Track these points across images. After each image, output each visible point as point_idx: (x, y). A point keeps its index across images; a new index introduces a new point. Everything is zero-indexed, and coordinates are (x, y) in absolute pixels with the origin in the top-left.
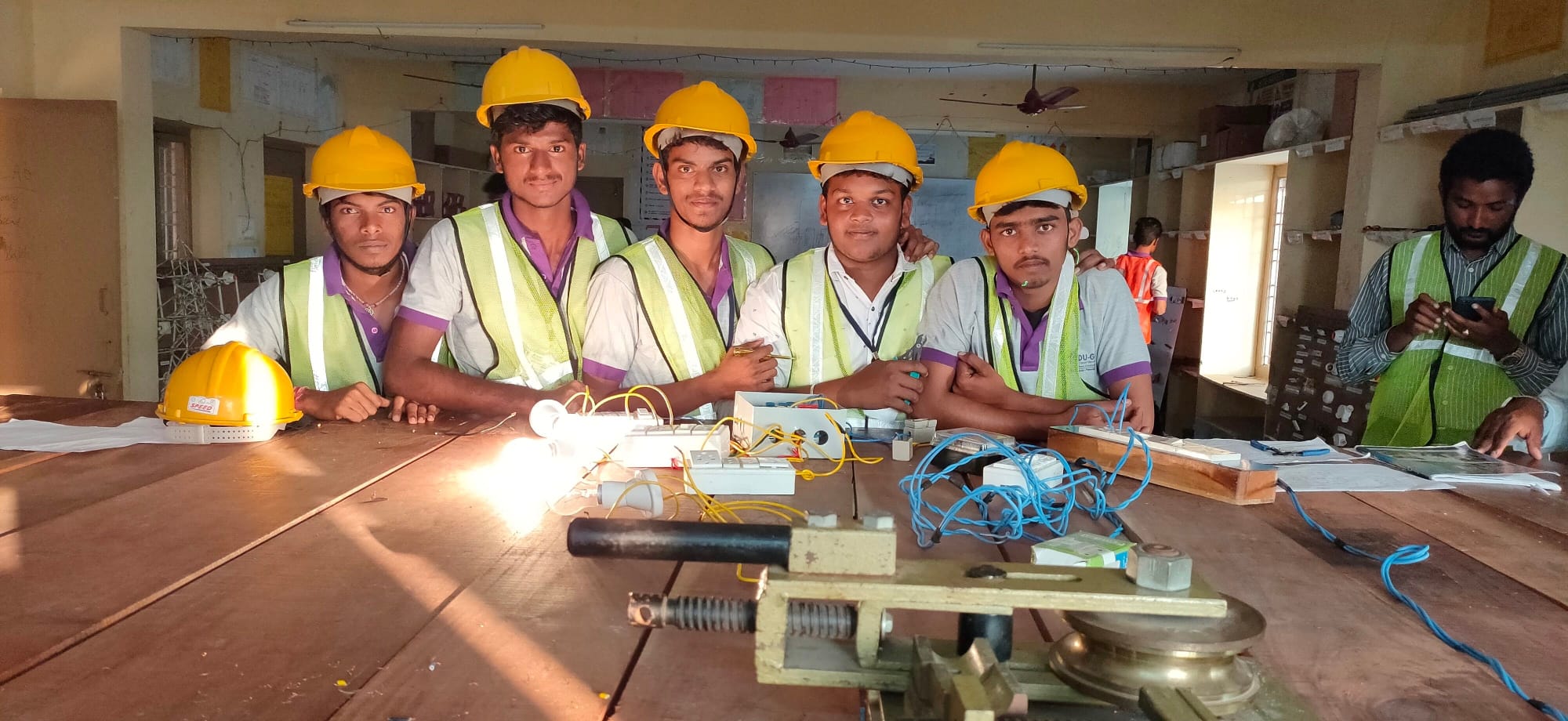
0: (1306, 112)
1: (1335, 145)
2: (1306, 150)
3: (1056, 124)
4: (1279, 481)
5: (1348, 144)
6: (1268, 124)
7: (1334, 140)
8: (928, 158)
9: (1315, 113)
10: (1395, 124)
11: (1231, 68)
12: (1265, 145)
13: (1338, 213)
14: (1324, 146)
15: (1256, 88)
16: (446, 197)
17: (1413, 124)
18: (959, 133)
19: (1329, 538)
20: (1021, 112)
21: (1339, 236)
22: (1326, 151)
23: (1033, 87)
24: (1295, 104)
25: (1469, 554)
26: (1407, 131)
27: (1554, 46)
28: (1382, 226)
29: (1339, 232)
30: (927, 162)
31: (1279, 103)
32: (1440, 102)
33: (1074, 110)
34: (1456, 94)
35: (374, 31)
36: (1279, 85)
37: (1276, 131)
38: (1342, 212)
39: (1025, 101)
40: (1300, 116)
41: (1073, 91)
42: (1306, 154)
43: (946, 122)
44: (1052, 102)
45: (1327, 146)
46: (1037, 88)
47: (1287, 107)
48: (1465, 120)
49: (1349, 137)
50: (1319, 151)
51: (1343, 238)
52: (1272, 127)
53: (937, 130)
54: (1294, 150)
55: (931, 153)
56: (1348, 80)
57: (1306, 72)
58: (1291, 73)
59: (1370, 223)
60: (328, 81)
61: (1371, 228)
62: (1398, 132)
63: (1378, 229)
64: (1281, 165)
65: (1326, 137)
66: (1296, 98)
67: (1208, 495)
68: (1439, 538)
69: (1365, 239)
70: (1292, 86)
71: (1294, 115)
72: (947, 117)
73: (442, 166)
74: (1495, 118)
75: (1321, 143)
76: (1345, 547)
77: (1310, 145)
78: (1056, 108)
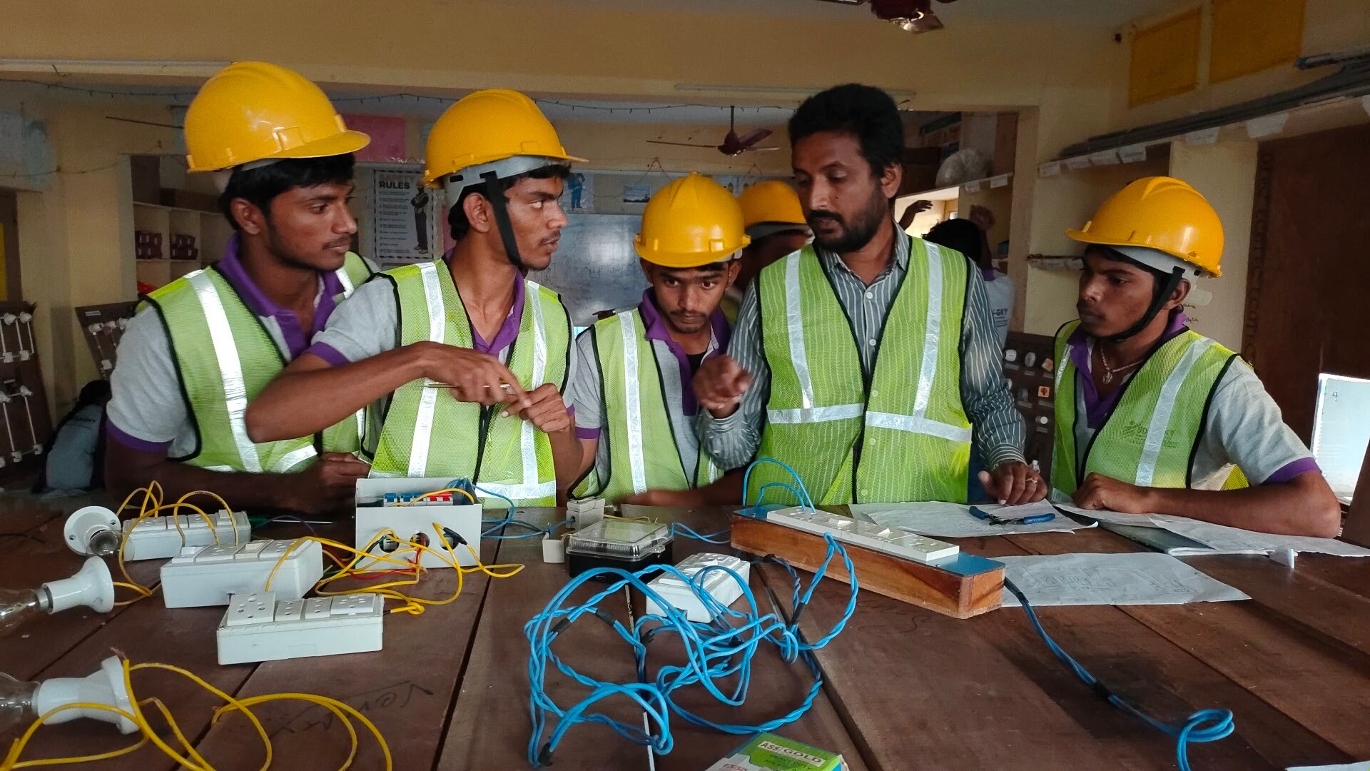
0: (972, 152)
1: (999, 181)
2: (974, 186)
3: (755, 165)
4: (1006, 580)
5: (1010, 180)
6: (938, 165)
7: (998, 176)
8: (643, 198)
9: (979, 153)
10: (1052, 161)
11: (907, 111)
12: (937, 182)
13: (1004, 242)
14: (989, 182)
15: (927, 132)
16: (174, 239)
17: (1070, 161)
18: (668, 173)
19: (1083, 678)
20: (722, 153)
21: (1006, 263)
22: (992, 186)
23: (732, 131)
24: (961, 144)
25: (1258, 694)
26: (1064, 167)
27: (1190, 87)
28: (1044, 254)
29: (1005, 260)
30: (643, 201)
31: (947, 144)
32: (1091, 140)
33: (770, 151)
34: (1105, 132)
35: (49, 69)
36: (946, 129)
37: (946, 171)
38: (1007, 242)
39: (725, 142)
40: (966, 155)
41: (768, 133)
42: (973, 190)
43: (656, 164)
44: (748, 144)
45: (992, 183)
46: (736, 131)
47: (954, 148)
48: (1118, 155)
49: (1010, 174)
50: (985, 186)
51: (1009, 265)
52: (943, 167)
53: (649, 171)
54: (964, 187)
55: (645, 192)
56: (1009, 121)
57: (972, 114)
58: (956, 116)
59: (1033, 250)
60: (37, 125)
61: (1033, 256)
62: (1056, 168)
63: (1040, 257)
64: (951, 201)
65: (989, 174)
66: (961, 140)
67: (924, 604)
68: (1212, 662)
69: (1029, 266)
70: (957, 130)
71: (961, 155)
72: (656, 159)
73: (170, 209)
74: (1145, 153)
75: (986, 179)
76: (1110, 698)
77: (976, 182)
78: (754, 149)
